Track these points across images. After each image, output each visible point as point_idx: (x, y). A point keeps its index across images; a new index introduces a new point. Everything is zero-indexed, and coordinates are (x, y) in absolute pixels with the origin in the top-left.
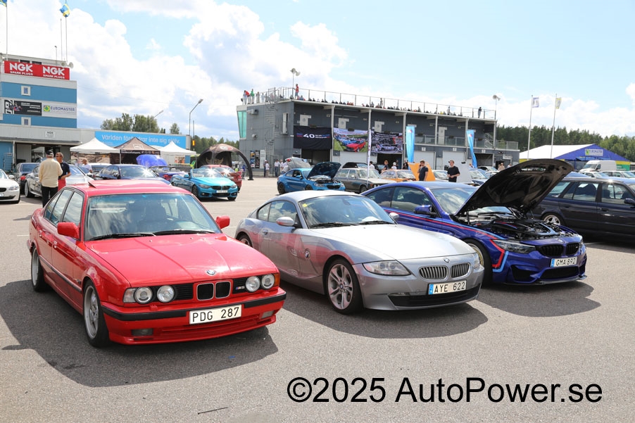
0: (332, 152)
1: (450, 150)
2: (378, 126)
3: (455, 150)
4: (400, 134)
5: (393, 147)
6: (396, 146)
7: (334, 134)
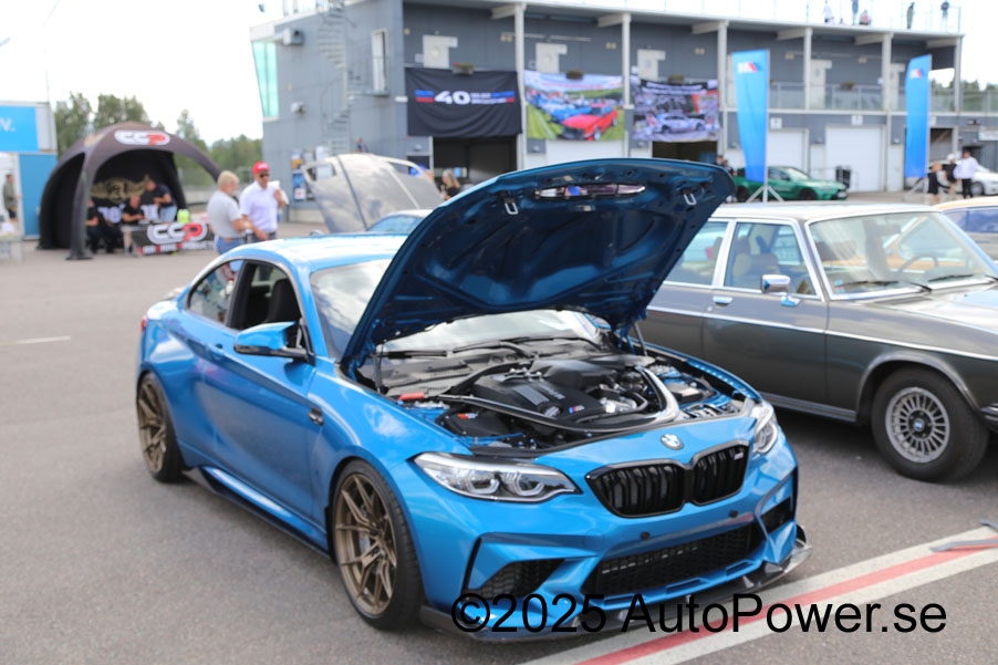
0: (522, 143)
1: (844, 121)
2: (649, 65)
3: (857, 120)
4: (712, 83)
5: (693, 122)
6: (701, 117)
7: (528, 89)
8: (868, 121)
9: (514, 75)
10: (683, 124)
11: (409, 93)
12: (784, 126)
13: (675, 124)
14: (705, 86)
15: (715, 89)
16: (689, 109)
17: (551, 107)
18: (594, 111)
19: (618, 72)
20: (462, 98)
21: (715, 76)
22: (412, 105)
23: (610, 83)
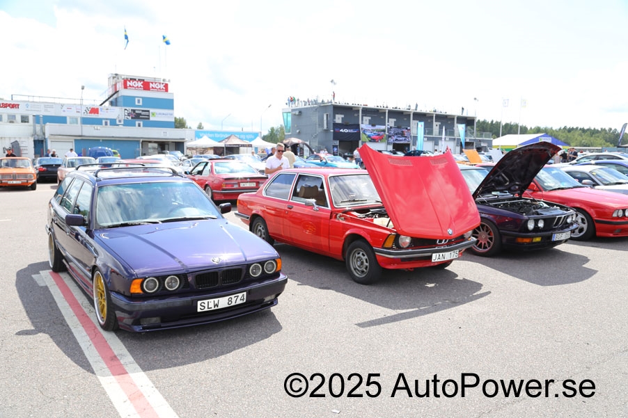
0: (360, 141)
2: (392, 122)
3: (447, 139)
4: (409, 128)
5: (404, 138)
6: (406, 137)
7: (362, 129)
8: (450, 139)
9: (359, 125)
10: (401, 139)
11: (334, 129)
12: (428, 140)
13: (399, 138)
14: (407, 129)
15: (409, 130)
16: (402, 134)
17: (368, 133)
18: (379, 135)
19: (385, 125)
20: (346, 131)
21: (409, 126)
22: (334, 132)
23: (382, 127)
